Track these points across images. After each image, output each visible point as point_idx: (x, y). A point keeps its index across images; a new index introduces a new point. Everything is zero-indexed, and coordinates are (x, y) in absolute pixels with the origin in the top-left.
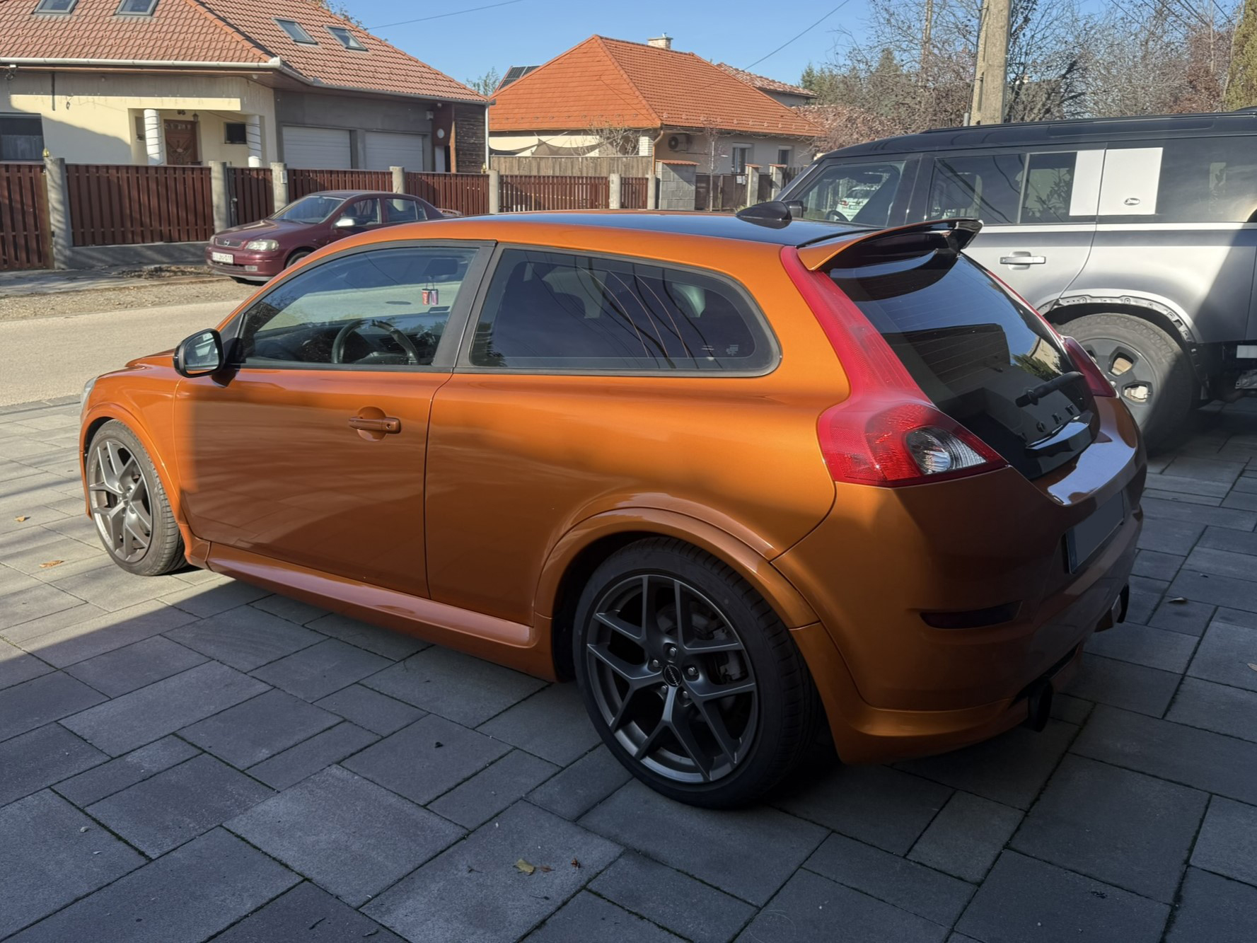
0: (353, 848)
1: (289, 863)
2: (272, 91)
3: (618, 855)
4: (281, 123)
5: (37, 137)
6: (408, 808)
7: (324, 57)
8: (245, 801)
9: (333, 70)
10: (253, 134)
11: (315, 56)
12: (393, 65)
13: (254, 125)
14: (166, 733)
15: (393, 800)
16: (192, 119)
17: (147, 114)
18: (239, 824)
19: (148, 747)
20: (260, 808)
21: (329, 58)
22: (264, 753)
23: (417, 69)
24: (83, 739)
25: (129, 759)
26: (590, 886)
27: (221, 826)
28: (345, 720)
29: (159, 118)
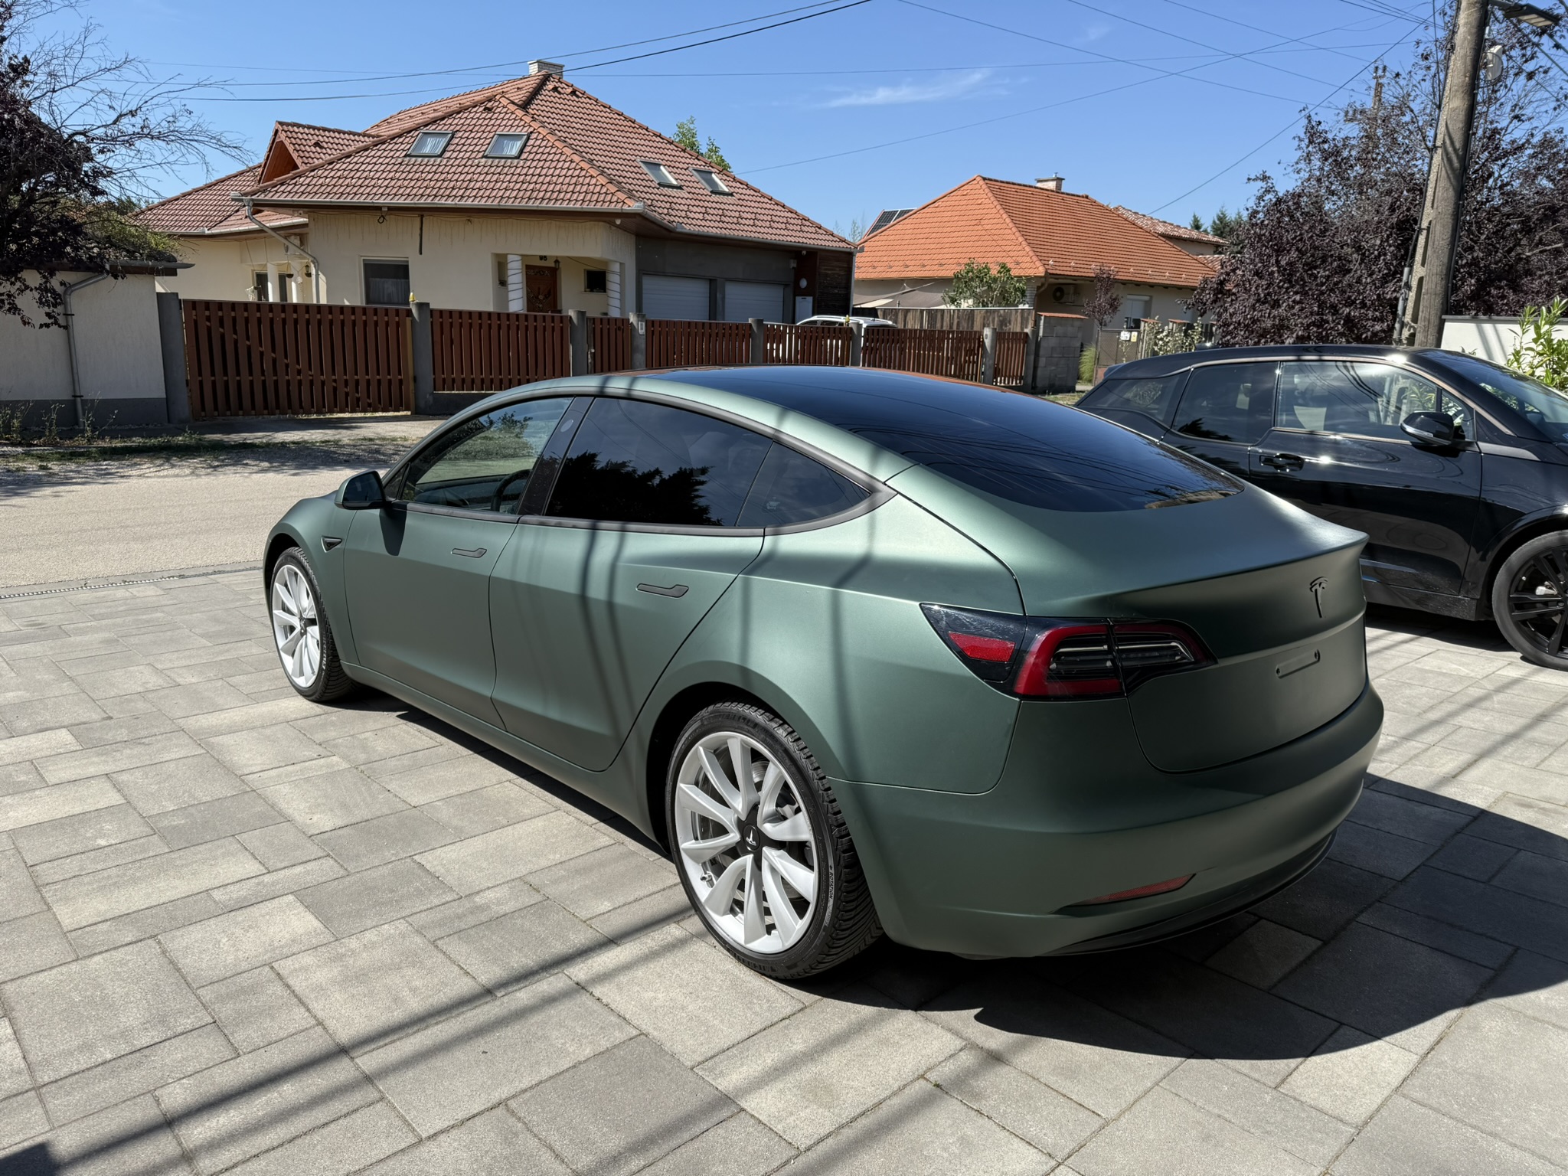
0: (689, 1008)
1: (627, 1016)
2: (633, 238)
4: (642, 272)
5: (403, 280)
7: (689, 202)
8: (586, 952)
9: (697, 216)
10: (614, 282)
11: (679, 201)
12: (759, 211)
13: (614, 273)
14: (513, 878)
16: (553, 265)
17: (510, 258)
19: (496, 889)
20: (599, 960)
21: (693, 202)
22: (606, 906)
23: (782, 214)
24: (435, 876)
25: (477, 899)
26: (929, 1076)
27: (563, 972)
29: (522, 264)
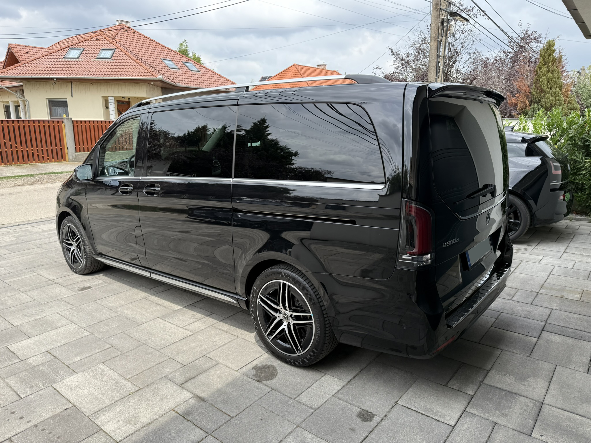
0: (96, 394)
1: (70, 400)
2: (160, 88)
3: (190, 398)
5: (65, 108)
6: (121, 380)
7: (182, 74)
8: (63, 377)
9: (185, 80)
11: (178, 74)
12: (211, 77)
14: (45, 351)
15: (117, 377)
16: (127, 100)
17: (110, 98)
18: (57, 386)
19: (37, 356)
20: (67, 380)
21: (184, 75)
22: (78, 358)
23: (220, 79)
24: (14, 353)
25: (27, 361)
26: (175, 409)
27: (51, 386)
28: (112, 347)
29: (115, 101)
